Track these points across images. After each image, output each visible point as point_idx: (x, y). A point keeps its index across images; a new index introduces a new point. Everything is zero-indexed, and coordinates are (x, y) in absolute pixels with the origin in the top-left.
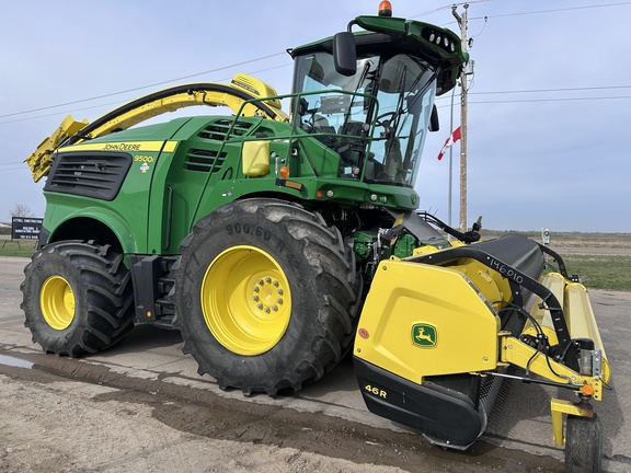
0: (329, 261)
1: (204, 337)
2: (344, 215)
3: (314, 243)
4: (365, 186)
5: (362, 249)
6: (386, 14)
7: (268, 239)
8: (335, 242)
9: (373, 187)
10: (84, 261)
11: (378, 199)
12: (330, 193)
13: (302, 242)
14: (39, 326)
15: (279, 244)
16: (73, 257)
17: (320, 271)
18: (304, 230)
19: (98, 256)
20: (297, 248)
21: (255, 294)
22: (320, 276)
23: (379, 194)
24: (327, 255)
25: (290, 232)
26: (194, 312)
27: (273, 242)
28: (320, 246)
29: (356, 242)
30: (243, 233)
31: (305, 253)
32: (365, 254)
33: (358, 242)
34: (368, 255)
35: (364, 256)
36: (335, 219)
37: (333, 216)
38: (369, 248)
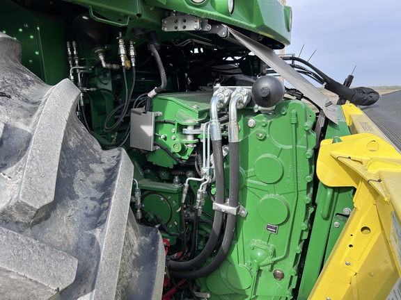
2: (122, 52)
5: (175, 140)
33: (165, 122)
34: (189, 152)
35: (179, 156)
36: (104, 65)
37: (101, 58)
38: (190, 139)
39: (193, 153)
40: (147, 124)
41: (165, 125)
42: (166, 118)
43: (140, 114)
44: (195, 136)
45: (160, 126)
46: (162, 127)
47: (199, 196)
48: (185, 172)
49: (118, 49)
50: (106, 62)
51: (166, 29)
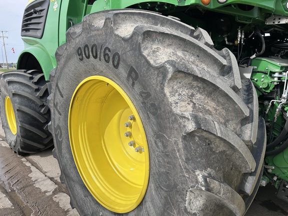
0: (211, 105)
2: (240, 36)
3: (182, 73)
5: (263, 81)
7: (116, 67)
8: (225, 71)
13: (162, 70)
15: (129, 75)
16: (10, 82)
17: (191, 126)
18: (170, 50)
19: (30, 84)
20: (154, 80)
21: (128, 129)
22: (191, 135)
24: (209, 95)
25: (145, 53)
26: (64, 146)
27: (123, 71)
28: (196, 78)
29: (254, 72)
30: (92, 58)
31: (167, 91)
32: (268, 88)
33: (258, 72)
34: (271, 88)
35: (264, 90)
36: (227, 43)
37: (226, 39)
38: (276, 79)
39: (274, 88)
40: (247, 72)
41: (258, 73)
42: (259, 70)
43: (244, 67)
44: (279, 78)
45: (254, 74)
46: (255, 75)
47: (277, 110)
48: (263, 102)
49: (237, 34)
50: (228, 42)
51: (267, 24)
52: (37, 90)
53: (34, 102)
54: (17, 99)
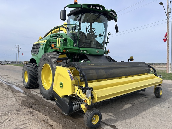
1: (41, 85)
3: (55, 63)
4: (78, 48)
6: (76, 3)
9: (81, 49)
10: (29, 68)
11: (83, 52)
12: (68, 51)
13: (53, 62)
14: (24, 82)
16: (27, 67)
19: (33, 67)
20: (52, 64)
23: (83, 51)
25: (52, 60)
26: (40, 79)
27: (49, 63)
30: (45, 61)
52: (35, 69)
53: (34, 72)
54: (29, 71)
